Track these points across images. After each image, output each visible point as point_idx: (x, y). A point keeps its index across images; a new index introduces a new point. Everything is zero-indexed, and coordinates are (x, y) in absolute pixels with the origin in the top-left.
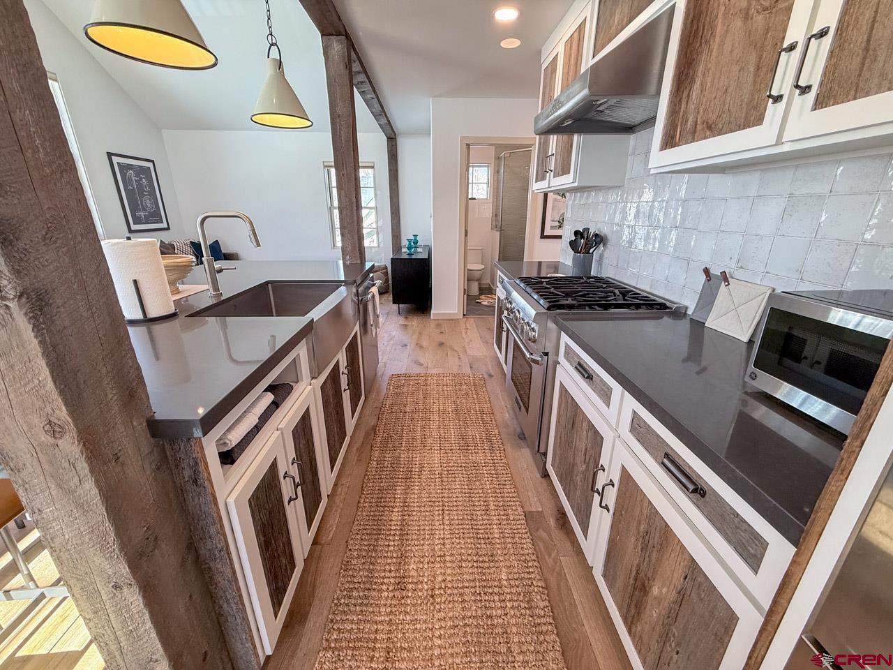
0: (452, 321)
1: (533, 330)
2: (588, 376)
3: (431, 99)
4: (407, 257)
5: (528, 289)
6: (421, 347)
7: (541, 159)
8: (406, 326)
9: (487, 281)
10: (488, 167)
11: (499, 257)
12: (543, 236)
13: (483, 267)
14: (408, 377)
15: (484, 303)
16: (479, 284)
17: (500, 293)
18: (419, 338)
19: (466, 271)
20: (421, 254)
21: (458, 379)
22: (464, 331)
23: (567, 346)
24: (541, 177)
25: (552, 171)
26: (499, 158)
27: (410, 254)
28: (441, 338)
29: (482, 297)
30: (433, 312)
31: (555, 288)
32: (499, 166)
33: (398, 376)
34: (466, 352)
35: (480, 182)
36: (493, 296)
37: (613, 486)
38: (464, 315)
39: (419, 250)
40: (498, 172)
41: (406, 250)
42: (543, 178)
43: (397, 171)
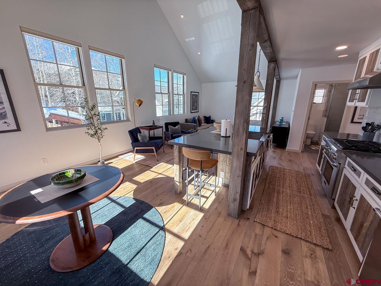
0: (296, 153)
1: (335, 155)
2: (355, 170)
3: (301, 69)
4: (279, 126)
5: (336, 143)
6: (281, 160)
7: (353, 93)
8: (275, 152)
9: (316, 139)
10: (325, 89)
11: (325, 129)
12: (352, 122)
13: (315, 133)
14: (277, 168)
15: (313, 148)
16: (311, 140)
17: (323, 143)
18: (280, 157)
19: (306, 134)
20: (284, 125)
21: (298, 173)
22: (301, 157)
23: (349, 162)
24: (352, 100)
25: (357, 99)
26: (332, 85)
27: (280, 125)
28: (290, 158)
29: (312, 146)
30: (287, 148)
31: (349, 143)
32: (331, 89)
33: (273, 166)
34: (302, 165)
35: (320, 96)
36: (319, 146)
37: (357, 201)
38: (302, 152)
39: (283, 123)
40: (330, 91)
41: (279, 123)
42: (353, 101)
43: (278, 93)
